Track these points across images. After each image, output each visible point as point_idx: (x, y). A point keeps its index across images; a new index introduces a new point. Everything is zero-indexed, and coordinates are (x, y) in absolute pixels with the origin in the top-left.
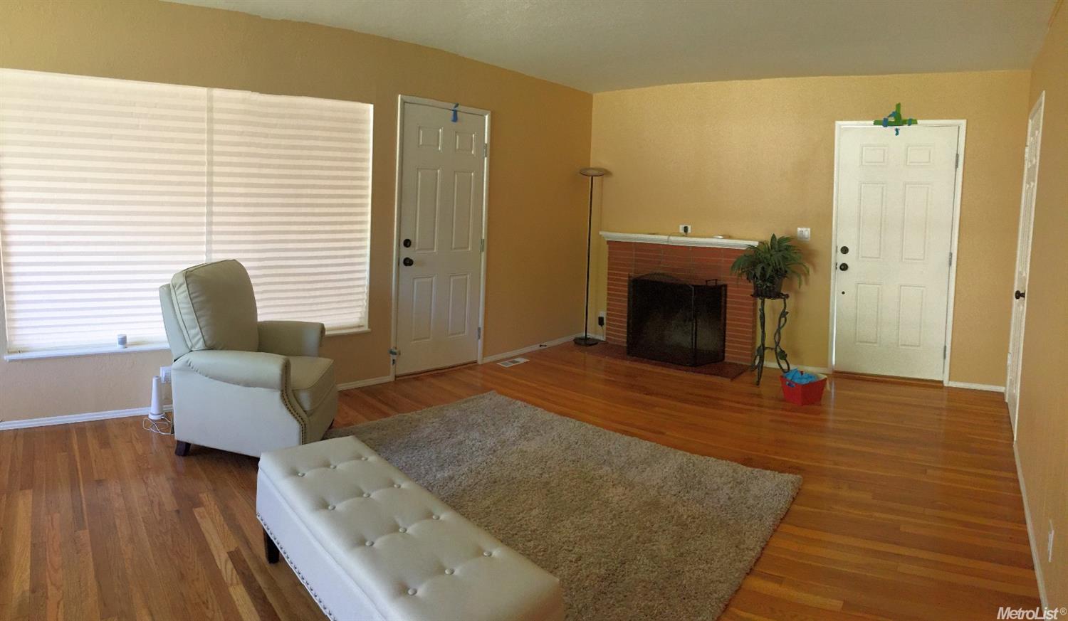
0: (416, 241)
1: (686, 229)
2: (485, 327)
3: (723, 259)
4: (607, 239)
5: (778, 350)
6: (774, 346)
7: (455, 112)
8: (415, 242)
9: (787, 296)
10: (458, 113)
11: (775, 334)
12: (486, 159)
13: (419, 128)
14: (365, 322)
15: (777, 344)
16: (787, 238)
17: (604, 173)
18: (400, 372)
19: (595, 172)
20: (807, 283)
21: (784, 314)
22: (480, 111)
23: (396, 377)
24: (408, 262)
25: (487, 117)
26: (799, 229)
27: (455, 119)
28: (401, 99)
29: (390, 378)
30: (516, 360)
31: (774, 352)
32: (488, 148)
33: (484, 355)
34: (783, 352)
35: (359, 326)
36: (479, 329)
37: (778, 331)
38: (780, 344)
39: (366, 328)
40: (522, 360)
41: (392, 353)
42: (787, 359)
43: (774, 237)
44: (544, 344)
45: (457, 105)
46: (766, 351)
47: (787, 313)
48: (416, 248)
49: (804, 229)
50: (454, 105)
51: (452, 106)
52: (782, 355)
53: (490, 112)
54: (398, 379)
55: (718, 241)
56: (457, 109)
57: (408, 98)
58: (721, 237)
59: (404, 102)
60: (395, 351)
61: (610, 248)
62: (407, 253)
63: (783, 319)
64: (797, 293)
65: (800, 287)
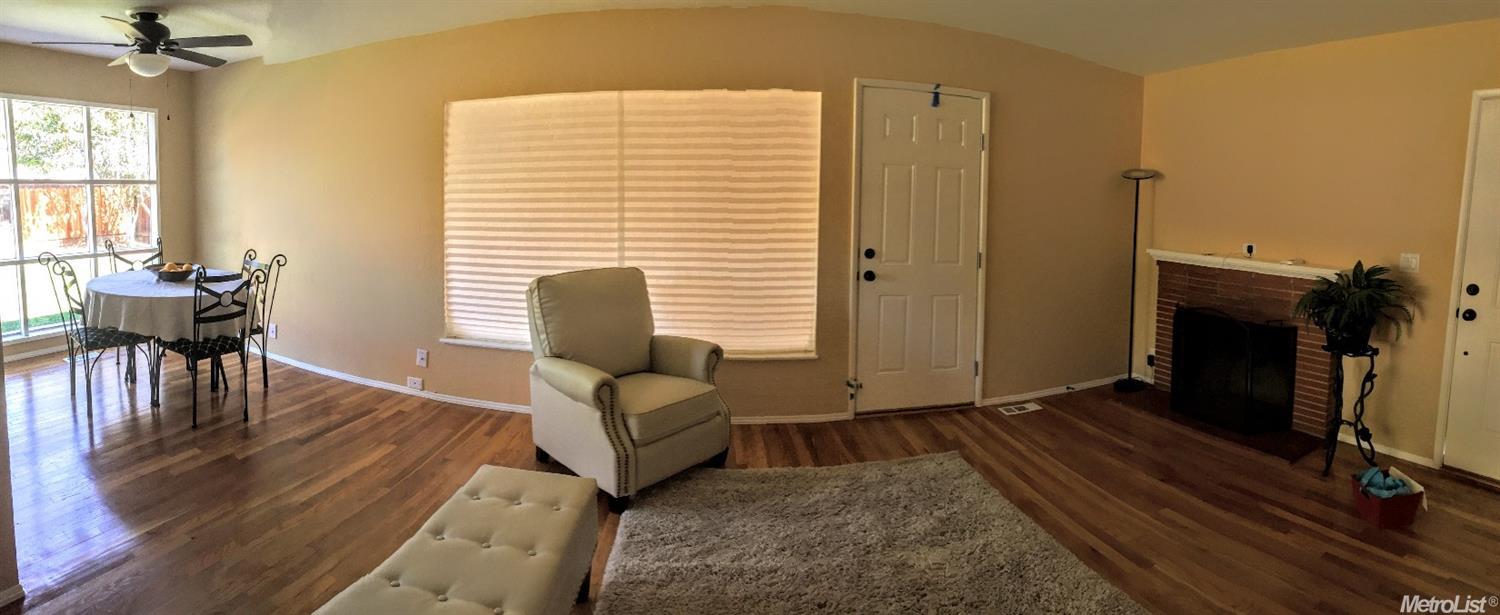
0: (883, 249)
1: (1250, 249)
2: (984, 361)
3: (1293, 292)
4: (1156, 259)
5: (1360, 427)
6: (1353, 420)
7: (937, 95)
8: (881, 253)
9: (1376, 352)
10: (941, 96)
11: (1356, 405)
12: (983, 153)
13: (885, 115)
14: (813, 346)
15: (1358, 417)
16: (1381, 269)
17: (1155, 175)
18: (860, 409)
19: (1142, 175)
20: (1410, 332)
21: (1370, 377)
22: (975, 94)
23: (856, 414)
24: (870, 276)
25: (984, 100)
26: (1403, 255)
27: (936, 102)
28: (858, 83)
29: (848, 415)
30: (1025, 406)
31: (1352, 429)
32: (987, 139)
33: (984, 395)
34: (1367, 430)
35: (806, 351)
36: (976, 364)
37: (1361, 400)
38: (1362, 419)
39: (813, 355)
40: (1032, 407)
41: (849, 384)
42: (1372, 440)
43: (1359, 264)
44: (1072, 386)
45: (938, 86)
46: (1342, 427)
47: (1375, 376)
48: (883, 259)
49: (1409, 255)
50: (934, 86)
51: (932, 88)
52: (1364, 434)
53: (988, 95)
54: (858, 417)
55: (1287, 269)
56: (938, 90)
57: (866, 82)
58: (1290, 263)
59: (862, 88)
60: (853, 383)
61: (1160, 270)
62: (867, 265)
63: (1368, 385)
64: (1394, 346)
65: (1397, 338)
